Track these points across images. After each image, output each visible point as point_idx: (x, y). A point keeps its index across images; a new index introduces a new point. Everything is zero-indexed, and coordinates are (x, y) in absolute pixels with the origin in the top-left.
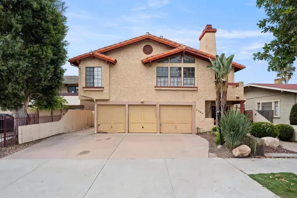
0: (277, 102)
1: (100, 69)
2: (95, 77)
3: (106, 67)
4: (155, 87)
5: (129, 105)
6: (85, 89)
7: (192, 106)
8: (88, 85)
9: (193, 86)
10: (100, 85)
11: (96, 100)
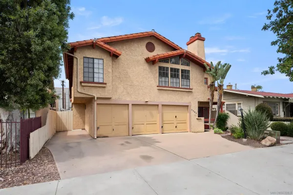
0: (240, 104)
1: (101, 61)
2: (96, 70)
3: (107, 60)
4: (157, 86)
5: (132, 105)
6: (83, 84)
7: (188, 106)
8: (86, 79)
9: (189, 87)
10: (101, 81)
11: (97, 98)
